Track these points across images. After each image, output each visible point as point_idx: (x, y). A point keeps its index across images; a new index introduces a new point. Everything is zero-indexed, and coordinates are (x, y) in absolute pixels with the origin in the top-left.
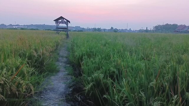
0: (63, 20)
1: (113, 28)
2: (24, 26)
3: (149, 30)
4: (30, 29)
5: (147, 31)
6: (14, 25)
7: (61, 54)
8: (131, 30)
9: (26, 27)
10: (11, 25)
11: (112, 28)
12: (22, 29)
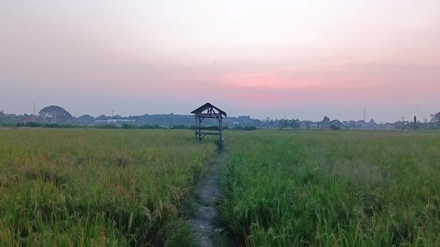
0: (212, 109)
1: (328, 119)
2: (130, 118)
3: (422, 121)
4: (142, 128)
5: (415, 125)
6: (109, 118)
7: (205, 196)
8: (375, 124)
9: (134, 120)
10: (103, 117)
11: (326, 119)
12: (126, 126)
